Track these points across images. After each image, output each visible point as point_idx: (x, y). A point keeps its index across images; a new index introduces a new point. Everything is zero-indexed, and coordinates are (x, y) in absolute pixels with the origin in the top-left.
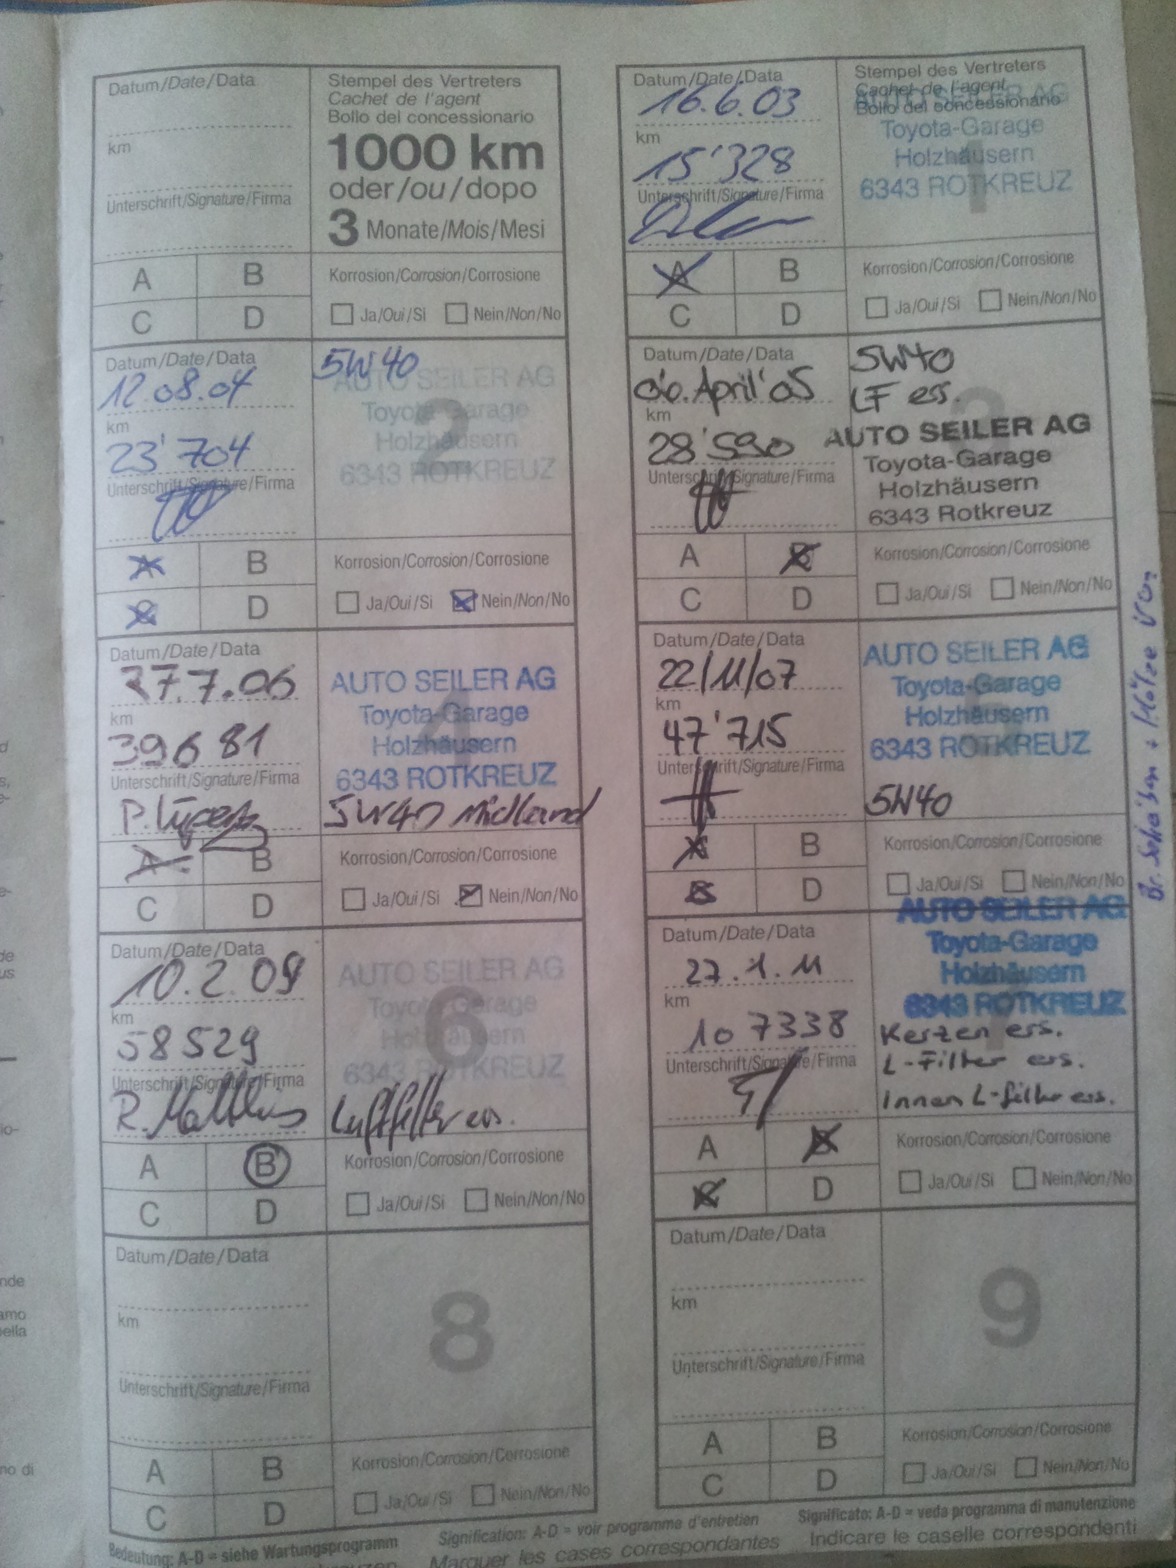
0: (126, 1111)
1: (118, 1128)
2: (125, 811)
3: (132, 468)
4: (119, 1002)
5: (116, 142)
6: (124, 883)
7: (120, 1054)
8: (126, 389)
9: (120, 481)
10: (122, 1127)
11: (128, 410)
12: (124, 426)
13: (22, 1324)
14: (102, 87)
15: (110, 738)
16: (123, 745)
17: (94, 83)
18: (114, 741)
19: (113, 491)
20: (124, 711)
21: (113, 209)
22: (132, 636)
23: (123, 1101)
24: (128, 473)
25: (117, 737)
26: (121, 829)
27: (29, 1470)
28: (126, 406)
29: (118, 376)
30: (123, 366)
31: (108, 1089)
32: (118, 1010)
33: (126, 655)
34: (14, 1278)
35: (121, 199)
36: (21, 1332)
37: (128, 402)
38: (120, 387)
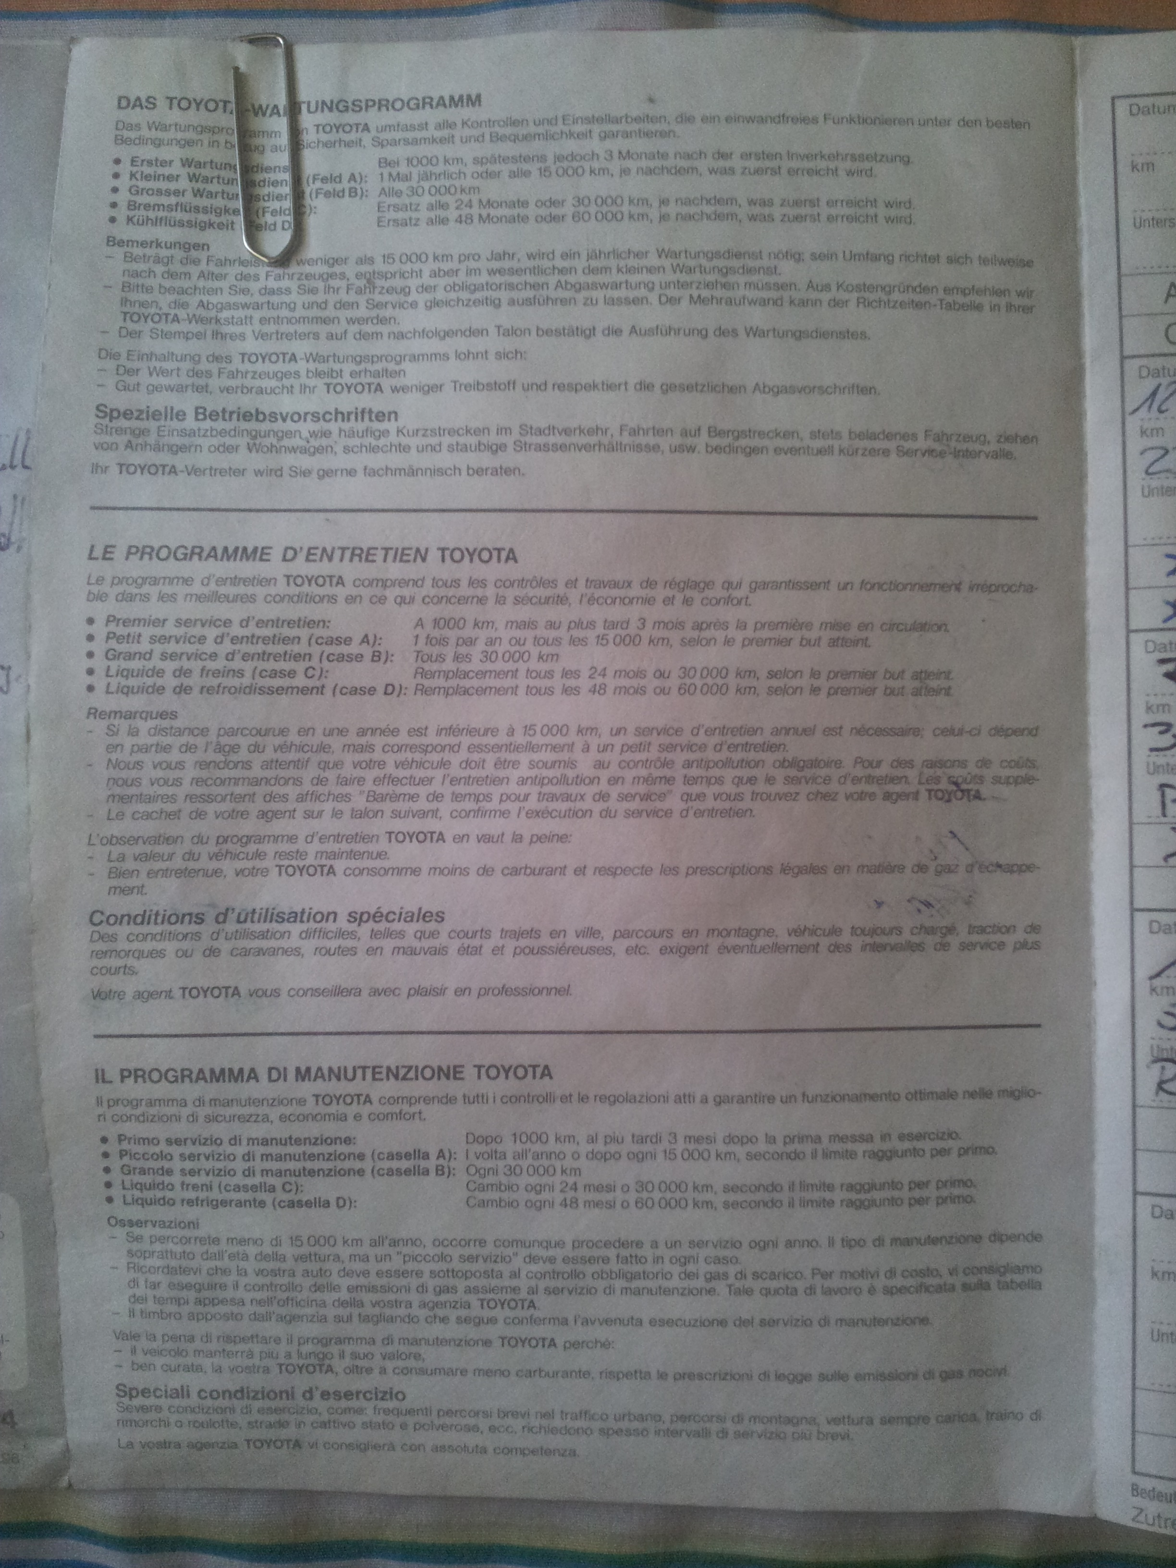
0: (1165, 1078)
1: (1157, 1093)
2: (1163, 795)
3: (1167, 471)
4: (1158, 975)
5: (1140, 161)
6: (1162, 863)
7: (1160, 1025)
8: (1160, 396)
9: (1155, 483)
10: (1161, 1092)
11: (1163, 415)
12: (1159, 431)
13: (1037, 1277)
14: (1122, 107)
15: (1145, 726)
16: (1161, 733)
17: (1113, 104)
18: (1150, 729)
19: (1146, 493)
20: (1160, 700)
21: (1139, 225)
22: (1169, 629)
23: (1163, 1068)
24: (1163, 475)
25: (1154, 725)
26: (1159, 811)
27: (1037, 1416)
28: (1161, 411)
29: (1149, 385)
30: (1156, 373)
31: (1143, 1056)
32: (1157, 982)
33: (1164, 647)
34: (1032, 1235)
35: (1148, 215)
36: (1036, 1286)
37: (1164, 408)
38: (1154, 394)
